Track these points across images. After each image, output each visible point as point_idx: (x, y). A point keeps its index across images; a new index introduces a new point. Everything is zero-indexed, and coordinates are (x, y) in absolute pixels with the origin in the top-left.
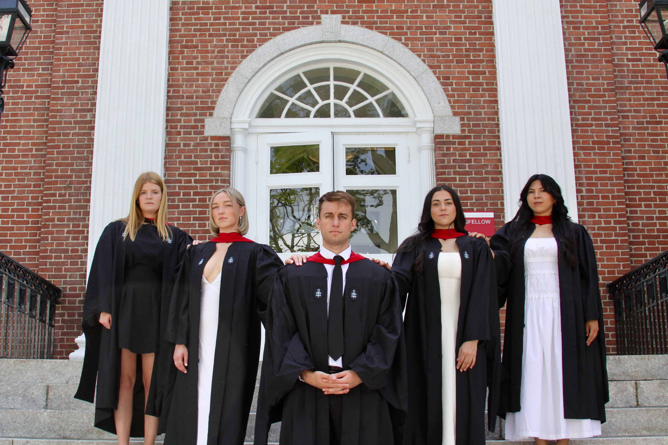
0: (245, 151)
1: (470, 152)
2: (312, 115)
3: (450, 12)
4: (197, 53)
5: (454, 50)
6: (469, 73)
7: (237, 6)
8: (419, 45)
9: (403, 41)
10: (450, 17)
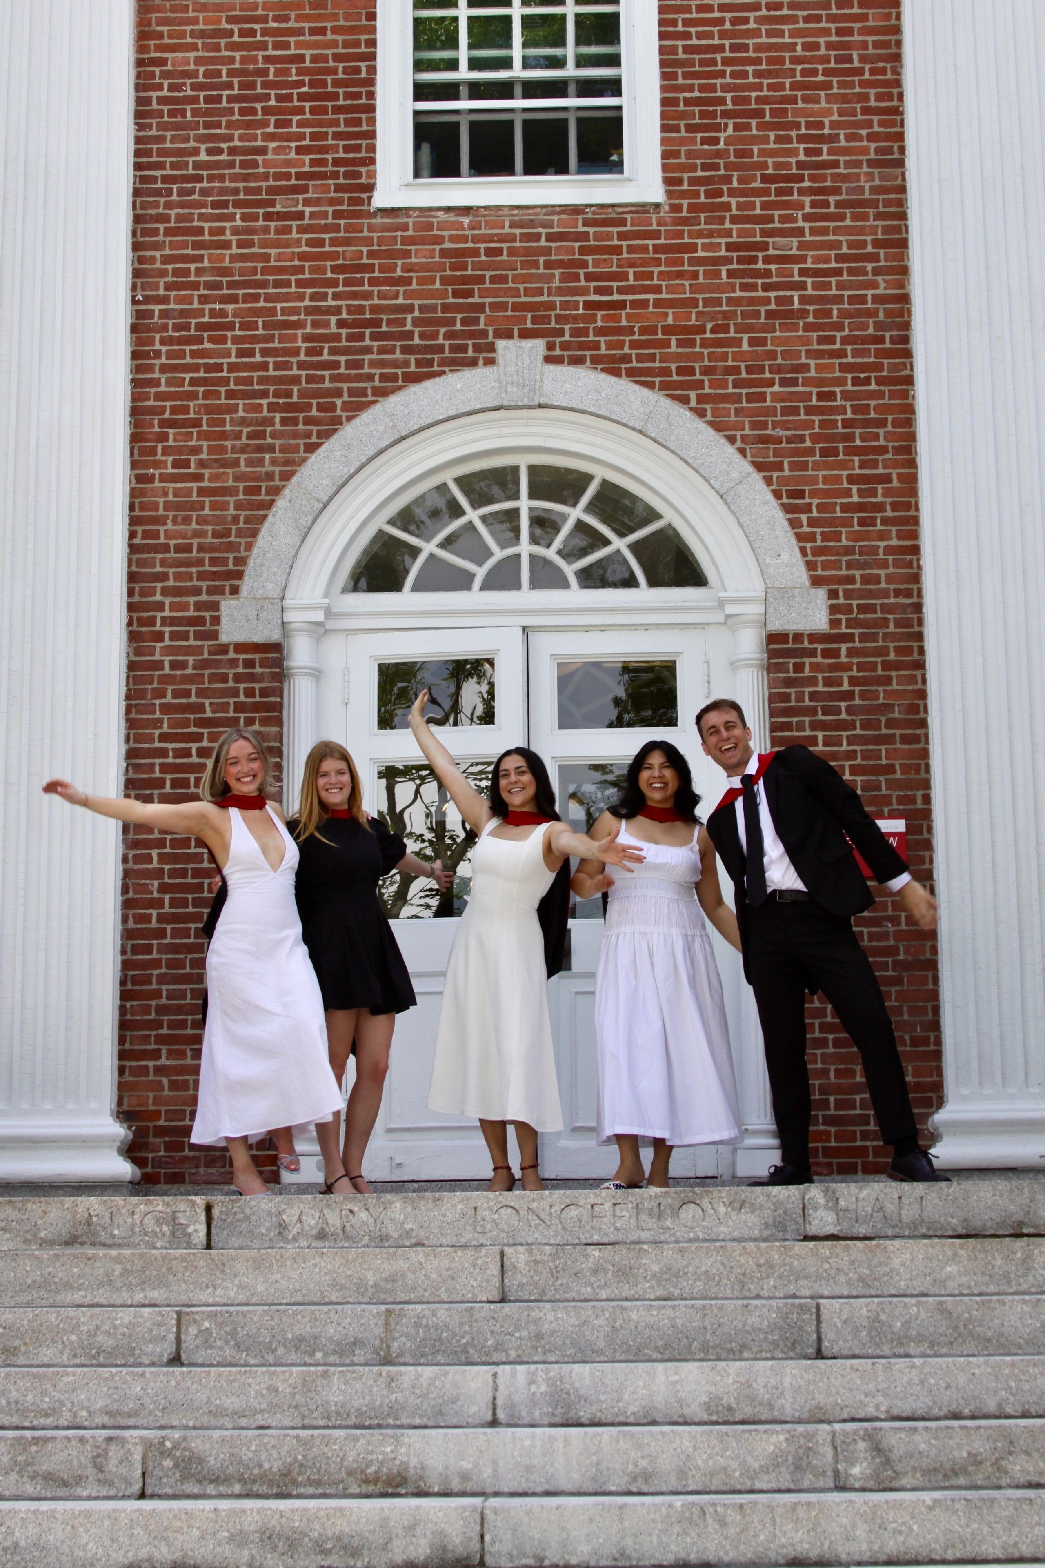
0: (317, 674)
1: (850, 673)
2: (477, 582)
3: (808, 327)
4: (197, 440)
5: (817, 423)
6: (851, 479)
7: (294, 322)
8: (732, 411)
9: (693, 403)
10: (807, 341)
